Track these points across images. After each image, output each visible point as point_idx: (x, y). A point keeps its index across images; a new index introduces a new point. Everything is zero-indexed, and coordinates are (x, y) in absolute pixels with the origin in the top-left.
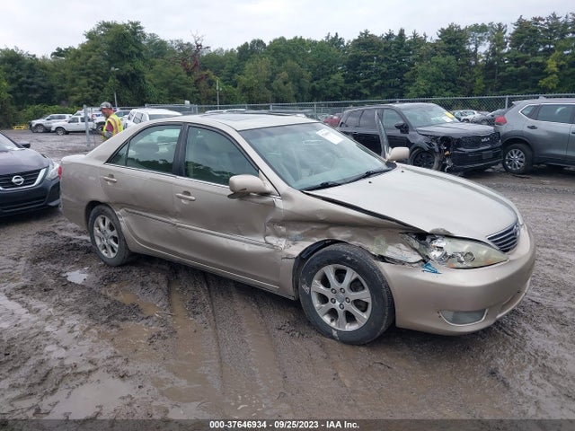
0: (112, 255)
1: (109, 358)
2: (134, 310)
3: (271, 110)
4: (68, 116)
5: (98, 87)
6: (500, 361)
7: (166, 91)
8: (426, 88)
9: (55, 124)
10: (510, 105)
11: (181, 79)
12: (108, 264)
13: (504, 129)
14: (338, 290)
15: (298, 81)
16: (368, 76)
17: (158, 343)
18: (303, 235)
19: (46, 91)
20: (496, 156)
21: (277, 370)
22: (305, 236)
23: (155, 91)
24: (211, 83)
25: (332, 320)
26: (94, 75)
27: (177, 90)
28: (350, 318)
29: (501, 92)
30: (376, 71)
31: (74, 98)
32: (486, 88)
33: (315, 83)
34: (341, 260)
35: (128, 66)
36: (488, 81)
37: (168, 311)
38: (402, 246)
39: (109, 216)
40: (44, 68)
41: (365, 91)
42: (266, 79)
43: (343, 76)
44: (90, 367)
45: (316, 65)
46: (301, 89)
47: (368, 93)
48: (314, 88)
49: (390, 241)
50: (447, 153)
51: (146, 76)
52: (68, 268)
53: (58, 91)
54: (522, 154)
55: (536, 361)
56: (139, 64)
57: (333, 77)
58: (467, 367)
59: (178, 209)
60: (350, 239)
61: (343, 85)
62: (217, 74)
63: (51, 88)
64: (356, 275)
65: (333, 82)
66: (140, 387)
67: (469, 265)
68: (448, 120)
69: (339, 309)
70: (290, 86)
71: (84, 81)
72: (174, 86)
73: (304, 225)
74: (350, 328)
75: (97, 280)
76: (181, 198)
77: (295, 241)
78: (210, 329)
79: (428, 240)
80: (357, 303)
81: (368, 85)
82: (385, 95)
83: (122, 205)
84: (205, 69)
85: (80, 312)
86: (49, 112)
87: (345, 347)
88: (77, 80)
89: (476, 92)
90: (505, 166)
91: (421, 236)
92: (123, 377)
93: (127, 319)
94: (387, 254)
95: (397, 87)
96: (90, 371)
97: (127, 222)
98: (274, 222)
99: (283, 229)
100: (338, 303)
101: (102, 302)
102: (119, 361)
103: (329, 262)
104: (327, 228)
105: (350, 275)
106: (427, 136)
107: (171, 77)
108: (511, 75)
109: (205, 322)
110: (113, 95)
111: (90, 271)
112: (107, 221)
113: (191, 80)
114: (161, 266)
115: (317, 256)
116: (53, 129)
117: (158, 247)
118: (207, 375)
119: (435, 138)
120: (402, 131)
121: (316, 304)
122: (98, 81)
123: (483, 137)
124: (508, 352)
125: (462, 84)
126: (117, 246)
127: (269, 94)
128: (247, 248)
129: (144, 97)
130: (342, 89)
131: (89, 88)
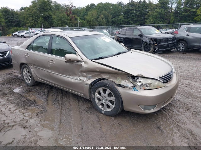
0: (30, 82)
1: (21, 121)
2: (34, 102)
3: (96, 29)
4: (25, 31)
5: (36, 21)
6: (162, 123)
7: (60, 22)
8: (153, 21)
9: (21, 34)
10: (180, 27)
11: (65, 18)
12: (28, 85)
13: (177, 36)
14: (104, 96)
15: (107, 18)
16: (132, 16)
17: (39, 115)
18: (92, 76)
19: (18, 22)
20: (174, 46)
21: (80, 126)
22: (93, 77)
23: (56, 22)
24: (76, 19)
25: (102, 107)
26: (34, 17)
27: (64, 22)
28: (108, 106)
29: (180, 22)
30: (135, 15)
31: (28, 25)
32: (175, 20)
33: (113, 19)
34: (105, 86)
35: (46, 13)
36: (175, 18)
37: (46, 103)
38: (127, 81)
39: (28, 68)
40: (17, 14)
41: (131, 22)
42: (96, 18)
43: (123, 16)
44: (14, 124)
45: (114, 13)
46: (108, 21)
47: (132, 23)
48: (113, 21)
49: (123, 79)
50: (156, 44)
51: (53, 17)
52: (14, 86)
53: (22, 23)
54: (184, 45)
55: (175, 123)
56: (50, 13)
57: (120, 17)
58: (149, 125)
59: (49, 66)
60: (109, 78)
61: (123, 20)
62: (78, 16)
63: (20, 21)
64: (110, 91)
65: (120, 18)
66: (30, 131)
67: (151, 88)
68: (157, 33)
69: (104, 103)
70: (104, 20)
71: (31, 19)
72: (63, 21)
73: (92, 73)
74: (108, 110)
75: (24, 91)
76: (50, 62)
77: (89, 79)
78: (59, 110)
79: (136, 79)
80: (111, 101)
81: (132, 20)
82: (138, 23)
83: (32, 64)
84: (74, 14)
85: (14, 103)
86: (19, 30)
87: (106, 117)
88: (29, 18)
89: (171, 22)
90: (177, 49)
91: (133, 77)
92: (24, 127)
93: (30, 106)
94: (121, 84)
95: (143, 20)
96: (13, 125)
97: (33, 71)
98: (82, 72)
99: (85, 74)
100: (104, 101)
101: (23, 99)
102: (24, 122)
103: (101, 87)
104: (100, 74)
105: (108, 91)
106: (149, 38)
107: (62, 17)
108: (184, 16)
109: (58, 107)
110: (41, 24)
111: (22, 88)
112: (27, 70)
113: (69, 18)
114: (47, 86)
115: (97, 84)
116: (20, 36)
117: (44, 80)
118: (54, 127)
119: (152, 39)
120: (140, 37)
121: (97, 101)
122: (36, 19)
123: (169, 39)
124: (165, 119)
125: (166, 19)
126: (31, 79)
127: (97, 23)
128: (73, 81)
129: (52, 24)
130: (123, 21)
131: (33, 21)
